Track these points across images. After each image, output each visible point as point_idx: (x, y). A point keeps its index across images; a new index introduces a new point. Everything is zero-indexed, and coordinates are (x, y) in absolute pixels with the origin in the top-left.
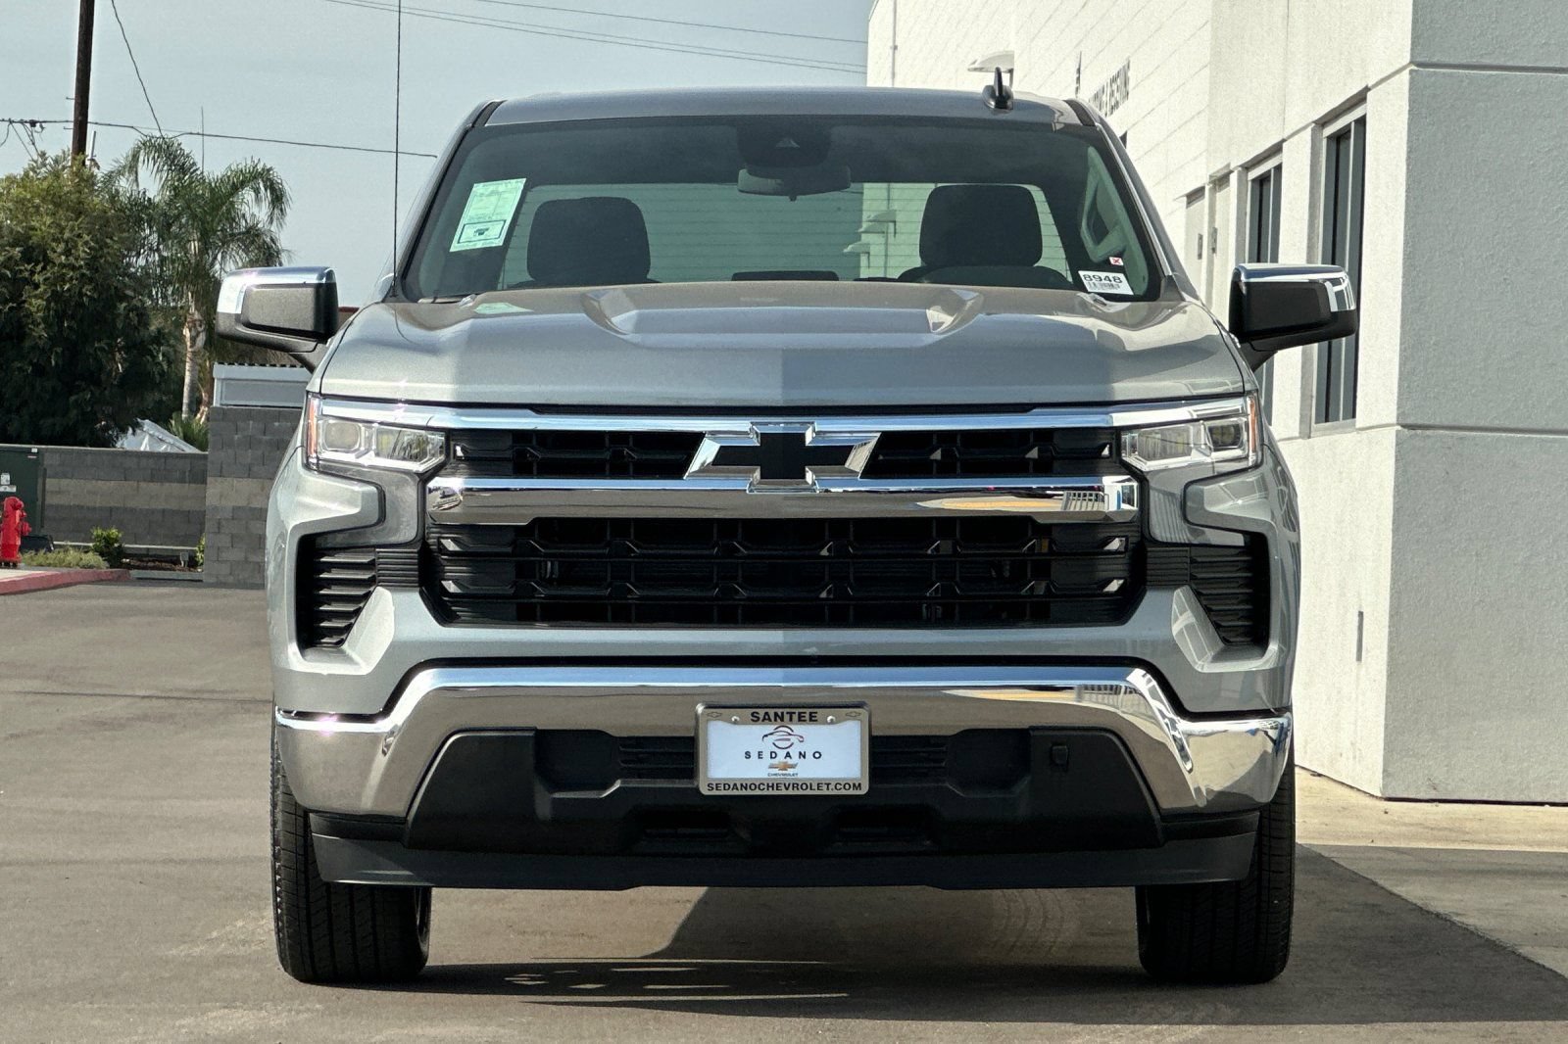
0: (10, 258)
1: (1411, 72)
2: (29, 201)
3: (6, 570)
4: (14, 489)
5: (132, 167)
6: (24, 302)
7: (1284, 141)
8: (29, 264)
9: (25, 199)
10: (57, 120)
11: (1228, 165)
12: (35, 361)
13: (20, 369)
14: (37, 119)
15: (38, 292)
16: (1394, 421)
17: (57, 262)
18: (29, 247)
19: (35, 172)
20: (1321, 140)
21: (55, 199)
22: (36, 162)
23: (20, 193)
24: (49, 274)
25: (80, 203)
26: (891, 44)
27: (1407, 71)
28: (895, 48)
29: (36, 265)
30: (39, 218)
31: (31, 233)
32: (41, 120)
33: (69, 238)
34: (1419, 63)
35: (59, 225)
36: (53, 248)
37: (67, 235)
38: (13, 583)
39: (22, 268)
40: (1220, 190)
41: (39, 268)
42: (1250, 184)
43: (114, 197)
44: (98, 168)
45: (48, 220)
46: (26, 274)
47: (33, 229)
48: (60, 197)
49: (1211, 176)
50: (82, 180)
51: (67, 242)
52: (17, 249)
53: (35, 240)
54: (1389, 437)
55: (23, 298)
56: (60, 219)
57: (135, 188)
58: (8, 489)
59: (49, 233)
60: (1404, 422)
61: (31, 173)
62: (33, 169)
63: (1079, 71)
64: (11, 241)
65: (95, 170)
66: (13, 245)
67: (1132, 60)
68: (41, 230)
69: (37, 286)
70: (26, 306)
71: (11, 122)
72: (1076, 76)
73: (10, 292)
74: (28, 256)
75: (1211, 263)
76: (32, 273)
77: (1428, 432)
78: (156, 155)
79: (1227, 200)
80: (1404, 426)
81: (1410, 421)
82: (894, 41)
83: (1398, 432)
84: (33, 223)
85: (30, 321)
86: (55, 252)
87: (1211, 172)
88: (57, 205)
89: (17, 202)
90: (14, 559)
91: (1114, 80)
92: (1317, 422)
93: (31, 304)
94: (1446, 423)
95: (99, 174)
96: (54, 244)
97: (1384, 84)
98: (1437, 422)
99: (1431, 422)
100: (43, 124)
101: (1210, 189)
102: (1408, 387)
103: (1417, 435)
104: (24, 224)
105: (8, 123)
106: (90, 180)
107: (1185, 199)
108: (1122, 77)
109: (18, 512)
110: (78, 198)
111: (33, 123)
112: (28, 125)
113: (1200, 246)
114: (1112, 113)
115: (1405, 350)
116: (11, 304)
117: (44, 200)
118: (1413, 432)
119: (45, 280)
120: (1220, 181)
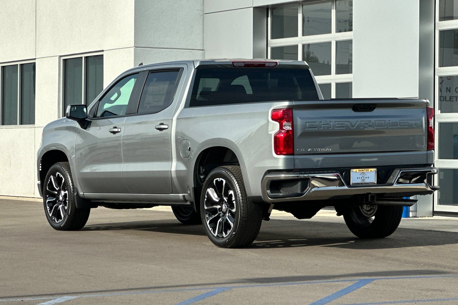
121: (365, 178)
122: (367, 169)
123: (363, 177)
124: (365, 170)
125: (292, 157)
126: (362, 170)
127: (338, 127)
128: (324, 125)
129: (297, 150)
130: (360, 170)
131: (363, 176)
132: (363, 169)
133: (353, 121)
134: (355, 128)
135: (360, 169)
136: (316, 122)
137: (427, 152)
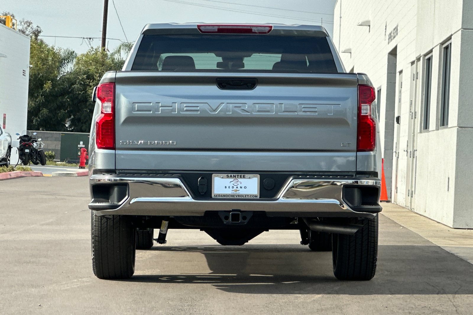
0: (83, 78)
1: (462, 31)
2: (88, 61)
3: (81, 169)
4: (84, 146)
5: (119, 51)
6: (87, 91)
7: (433, 48)
8: (88, 80)
9: (87, 61)
10: (97, 37)
11: (420, 55)
12: (90, 108)
13: (86, 111)
14: (91, 37)
15: (91, 88)
16: (457, 125)
17: (97, 79)
18: (89, 75)
19: (90, 53)
20: (442, 49)
21: (96, 61)
22: (90, 50)
23: (86, 59)
24: (94, 83)
25: (103, 62)
26: (340, 16)
27: (461, 30)
28: (341, 17)
29: (91, 80)
30: (91, 66)
31: (89, 71)
32: (92, 37)
33: (100, 72)
34: (464, 29)
35: (97, 68)
36: (95, 75)
37: (100, 71)
38: (84, 173)
39: (87, 81)
40: (419, 62)
41: (91, 81)
42: (426, 60)
43: (113, 60)
44: (109, 51)
45: (94, 67)
46: (88, 83)
47: (90, 69)
48: (97, 60)
49: (416, 58)
50: (103, 55)
51: (99, 73)
52: (85, 75)
53: (90, 73)
54: (455, 130)
55: (87, 90)
56: (98, 67)
57: (120, 57)
58: (82, 146)
59: (94, 71)
60: (460, 126)
61: (89, 53)
62: (89, 52)
63: (386, 26)
64: (83, 73)
65: (108, 52)
66: (84, 75)
67: (399, 24)
68: (92, 70)
69: (91, 86)
70: (88, 92)
71: (84, 38)
72: (385, 28)
73: (83, 88)
74: (88, 78)
75: (416, 82)
76: (89, 82)
77: (466, 129)
78: (126, 47)
79: (420, 64)
80: (459, 127)
81: (461, 126)
82: (341, 15)
83: (457, 128)
84: (90, 68)
85: (89, 97)
86: (96, 76)
87: (417, 56)
88: (97, 63)
89: (85, 62)
90: (84, 166)
91: (394, 29)
92: (440, 126)
93: (89, 92)
94: (470, 126)
95: (109, 54)
96: (96, 74)
97: (456, 34)
98: (468, 126)
99: (467, 126)
100: (93, 39)
101: (416, 61)
102: (461, 116)
103: (463, 130)
104: (87, 68)
105: (83, 39)
106: (106, 55)
107: (411, 64)
108: (396, 29)
109: (85, 152)
110: (103, 60)
111: (90, 39)
112: (89, 39)
113: (414, 77)
114: (394, 39)
115: (460, 107)
116: (83, 92)
117: (93, 61)
118: (462, 129)
119: (93, 85)
120: (418, 59)
122: (243, 175)
123: (235, 187)
124: (238, 176)
125: (112, 151)
126: (233, 176)
127: (186, 110)
128: (163, 108)
129: (119, 142)
130: (229, 176)
131: (235, 184)
132: (235, 175)
133: (214, 103)
134: (216, 113)
136: (151, 103)
137: (357, 153)
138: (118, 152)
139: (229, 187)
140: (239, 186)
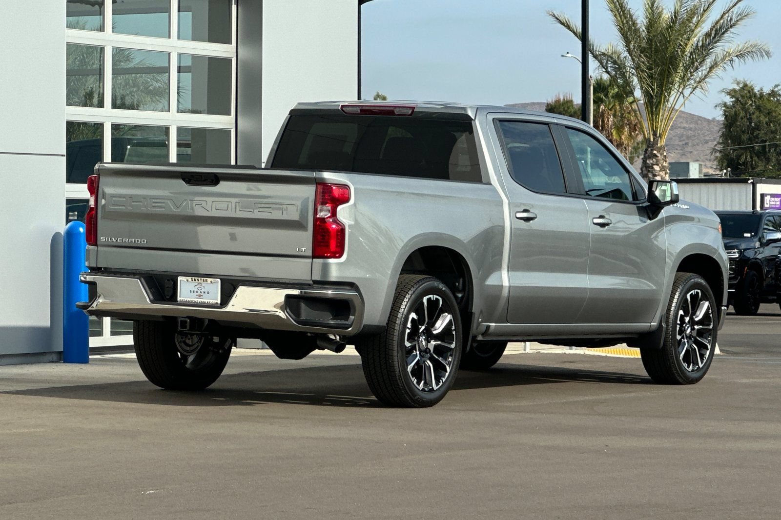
121: (202, 292)
122: (205, 279)
123: (199, 292)
124: (201, 279)
126: (196, 280)
127: (154, 207)
128: (134, 203)
131: (199, 288)
132: (198, 278)
134: (179, 210)
135: (194, 278)
137: (314, 259)
138: (100, 249)
139: (194, 291)
140: (202, 291)
